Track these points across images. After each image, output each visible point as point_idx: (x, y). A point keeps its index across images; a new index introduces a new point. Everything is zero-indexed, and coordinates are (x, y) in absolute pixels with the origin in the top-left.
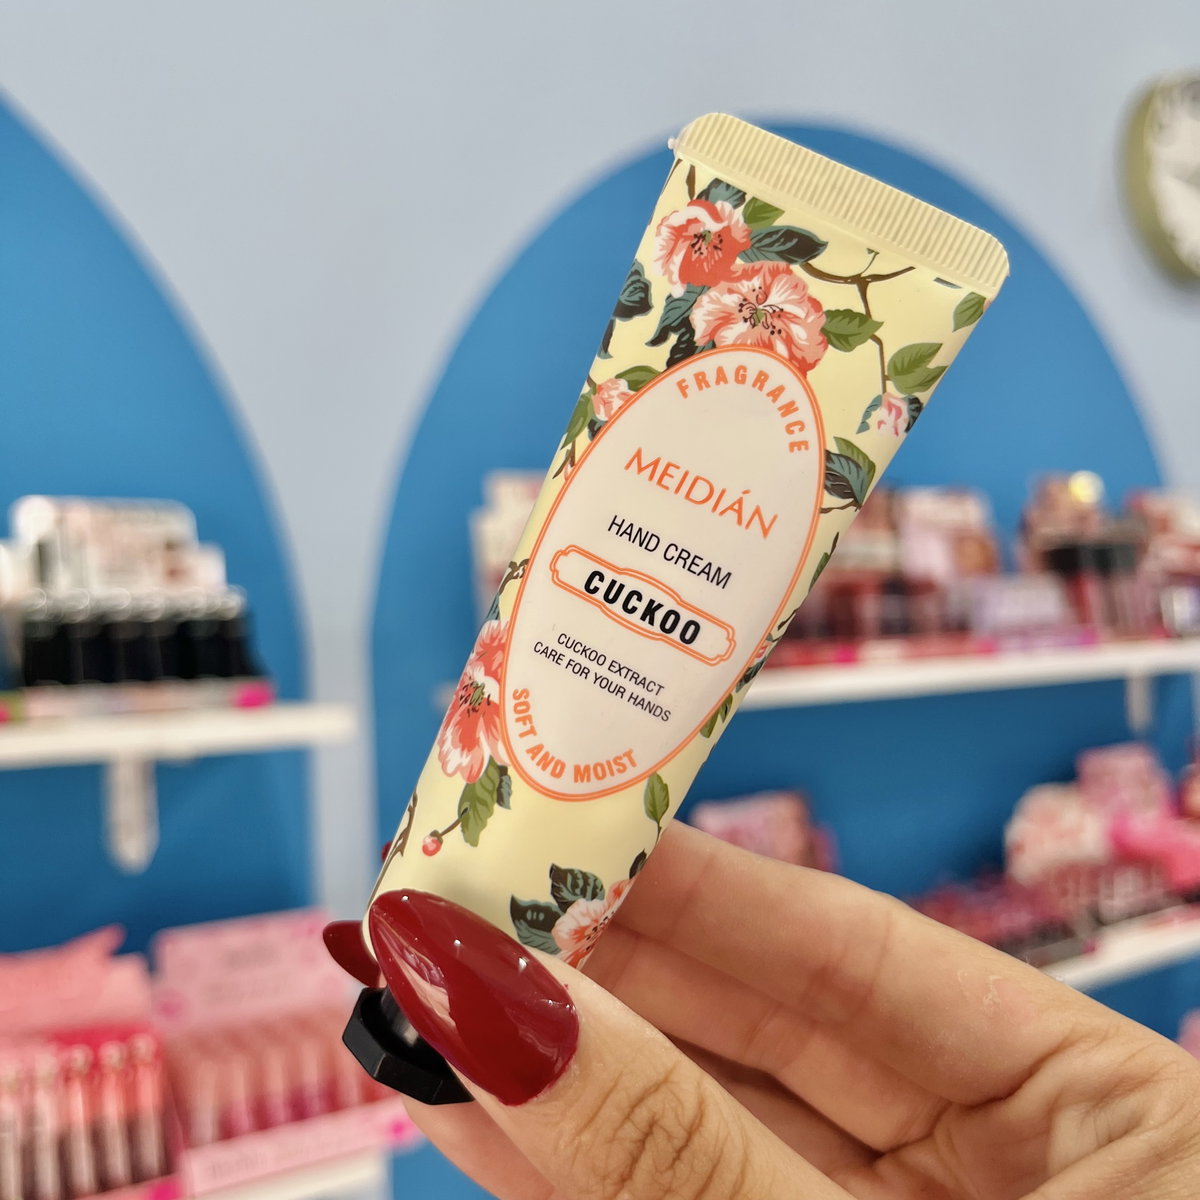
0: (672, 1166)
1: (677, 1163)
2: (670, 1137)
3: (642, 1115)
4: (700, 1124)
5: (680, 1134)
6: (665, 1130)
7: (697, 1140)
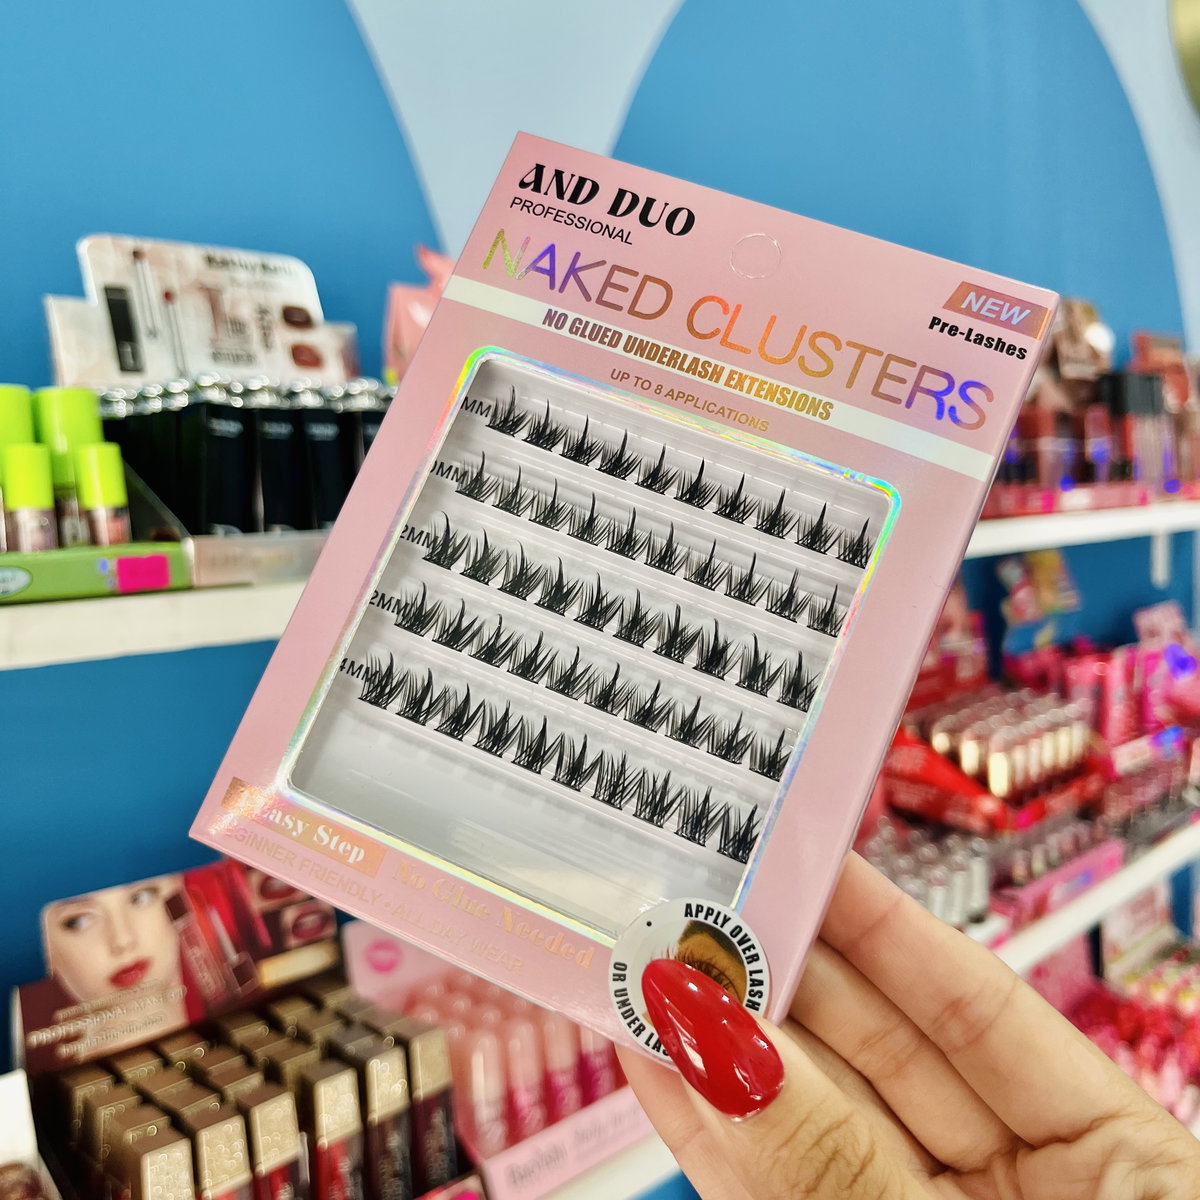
0: (850, 1186)
1: (855, 1184)
2: (849, 1164)
3: (829, 1144)
4: (871, 1160)
5: (856, 1164)
6: (845, 1159)
7: (869, 1171)
